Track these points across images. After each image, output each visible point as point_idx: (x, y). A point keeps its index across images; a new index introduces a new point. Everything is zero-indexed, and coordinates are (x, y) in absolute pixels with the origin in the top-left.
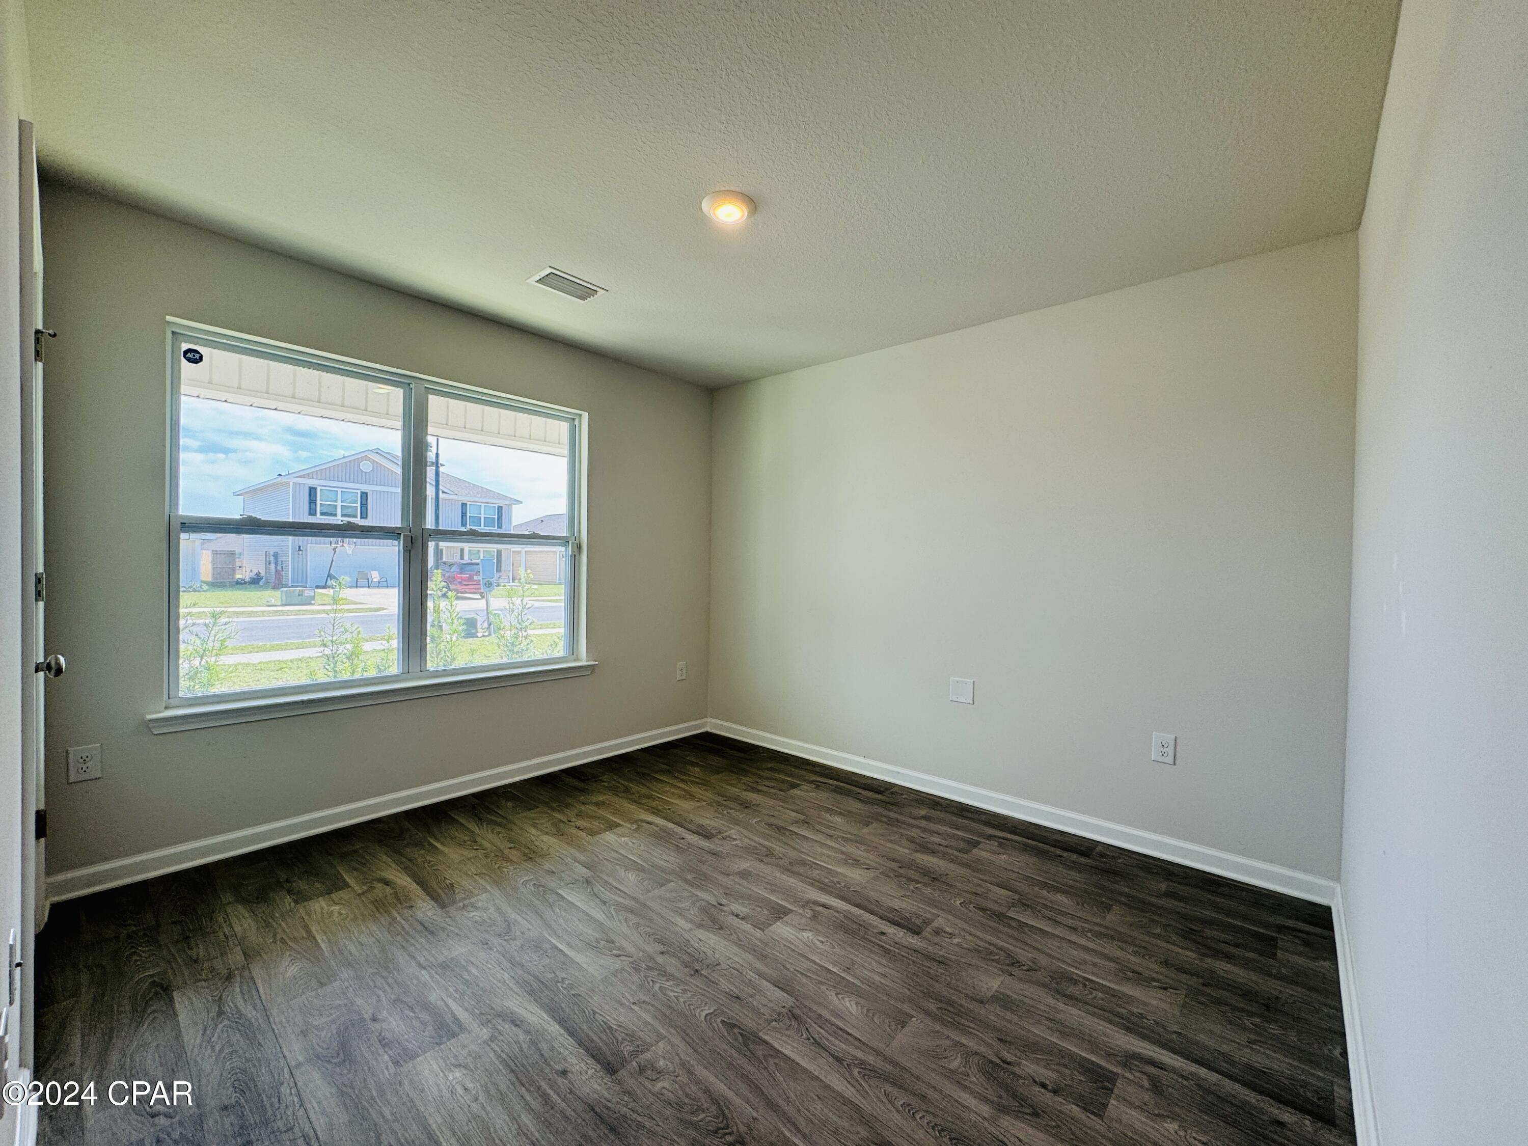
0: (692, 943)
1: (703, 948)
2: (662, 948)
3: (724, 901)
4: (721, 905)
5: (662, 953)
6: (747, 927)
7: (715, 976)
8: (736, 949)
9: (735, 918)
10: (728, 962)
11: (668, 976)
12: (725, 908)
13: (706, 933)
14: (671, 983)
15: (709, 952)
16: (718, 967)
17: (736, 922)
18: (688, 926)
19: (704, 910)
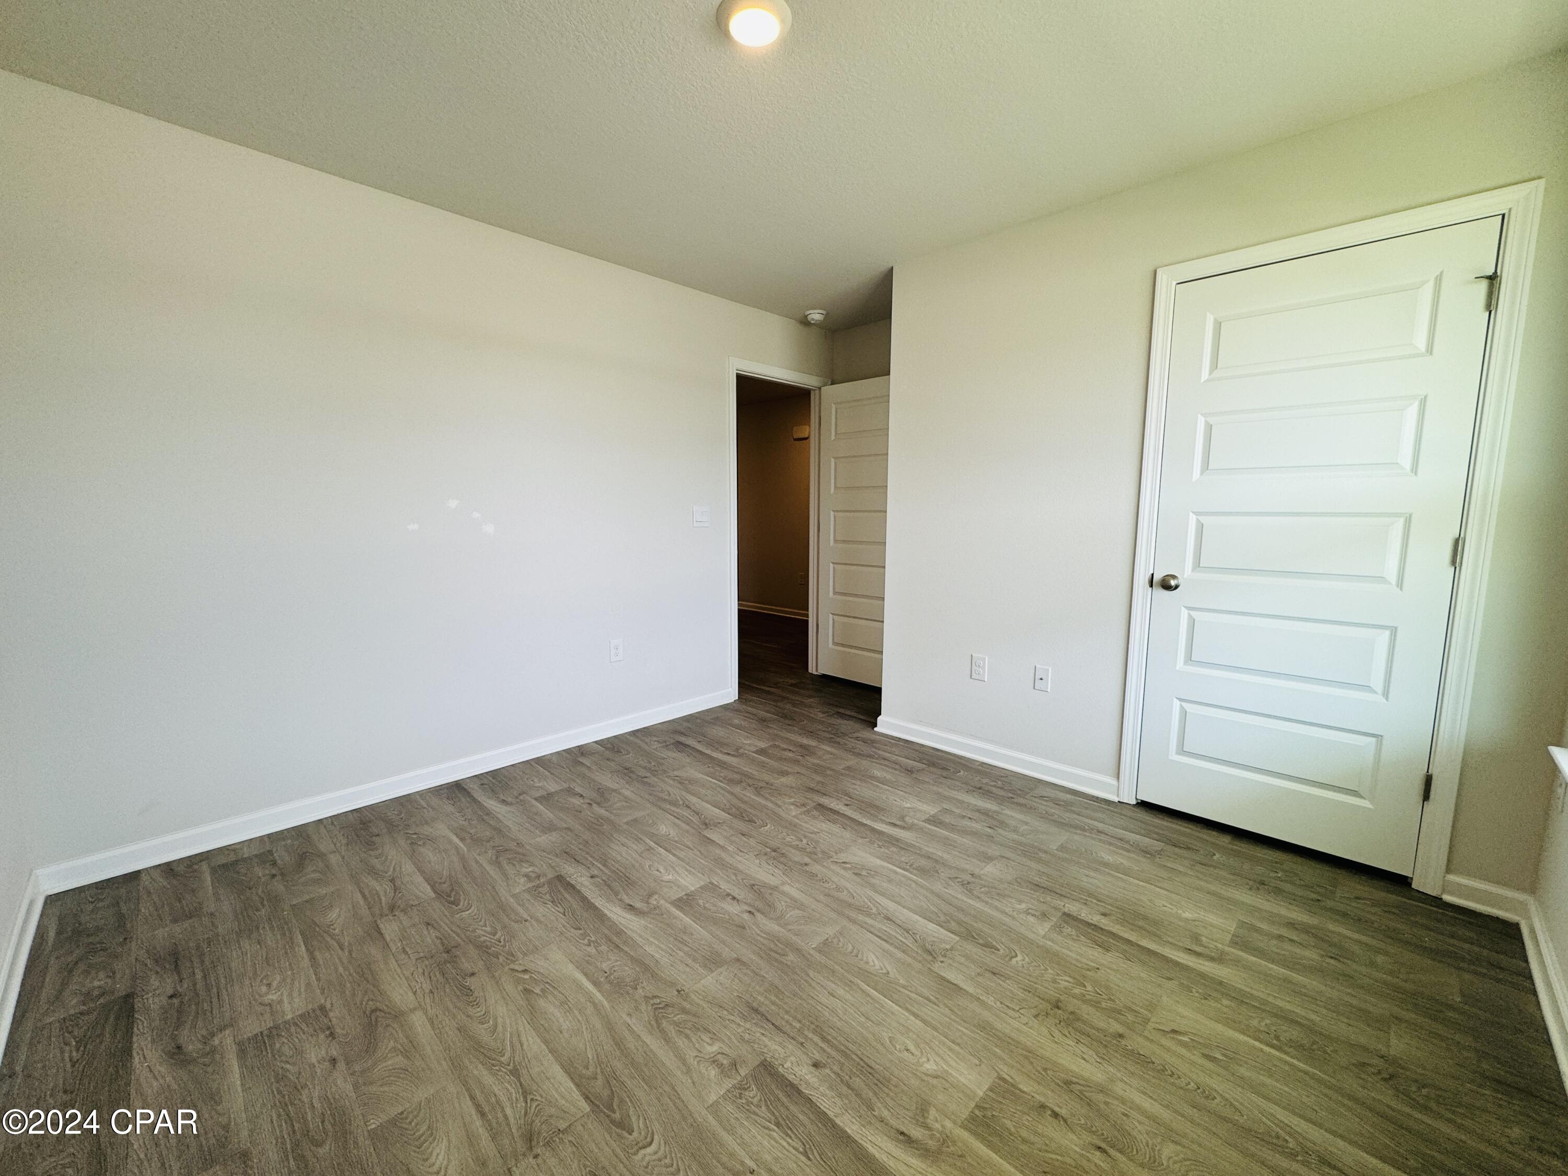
0: (780, 872)
1: (770, 867)
2: (807, 868)
3: (746, 916)
4: (750, 912)
5: (806, 864)
6: (724, 886)
7: (760, 847)
8: (740, 866)
9: (736, 896)
10: (747, 856)
11: (796, 848)
12: (746, 908)
13: (767, 881)
14: (794, 843)
15: (764, 864)
16: (756, 853)
17: (736, 892)
18: (786, 888)
19: (771, 906)
